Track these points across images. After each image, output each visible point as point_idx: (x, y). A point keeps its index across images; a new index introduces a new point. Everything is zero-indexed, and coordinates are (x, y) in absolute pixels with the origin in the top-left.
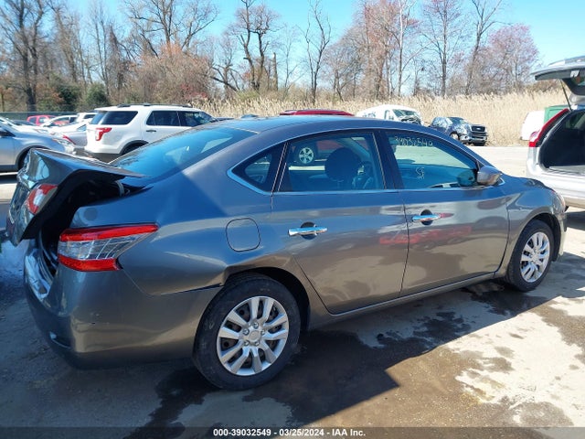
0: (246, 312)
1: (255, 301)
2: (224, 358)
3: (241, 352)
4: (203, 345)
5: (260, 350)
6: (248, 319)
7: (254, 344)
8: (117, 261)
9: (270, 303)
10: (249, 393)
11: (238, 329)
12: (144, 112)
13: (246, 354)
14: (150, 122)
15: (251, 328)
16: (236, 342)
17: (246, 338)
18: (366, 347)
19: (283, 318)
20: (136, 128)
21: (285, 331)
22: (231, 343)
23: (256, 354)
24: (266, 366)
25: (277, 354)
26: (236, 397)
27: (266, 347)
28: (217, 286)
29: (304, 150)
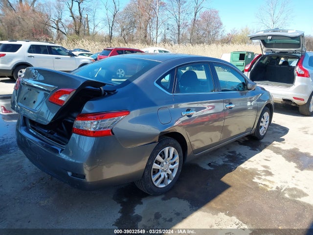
0: (163, 155)
1: (166, 149)
2: (154, 179)
3: (160, 176)
4: (146, 172)
5: (168, 174)
6: (164, 159)
7: (166, 171)
8: (112, 130)
9: (173, 150)
10: (163, 196)
11: (159, 163)
12: (26, 45)
13: (162, 177)
14: (30, 51)
15: (165, 163)
16: (158, 170)
17: (163, 168)
18: (205, 169)
19: (177, 158)
20: (21, 55)
21: (177, 164)
22: (157, 171)
23: (166, 176)
24: (170, 182)
25: (174, 175)
26: (158, 199)
27: (170, 172)
28: (155, 142)
29: (119, 70)
